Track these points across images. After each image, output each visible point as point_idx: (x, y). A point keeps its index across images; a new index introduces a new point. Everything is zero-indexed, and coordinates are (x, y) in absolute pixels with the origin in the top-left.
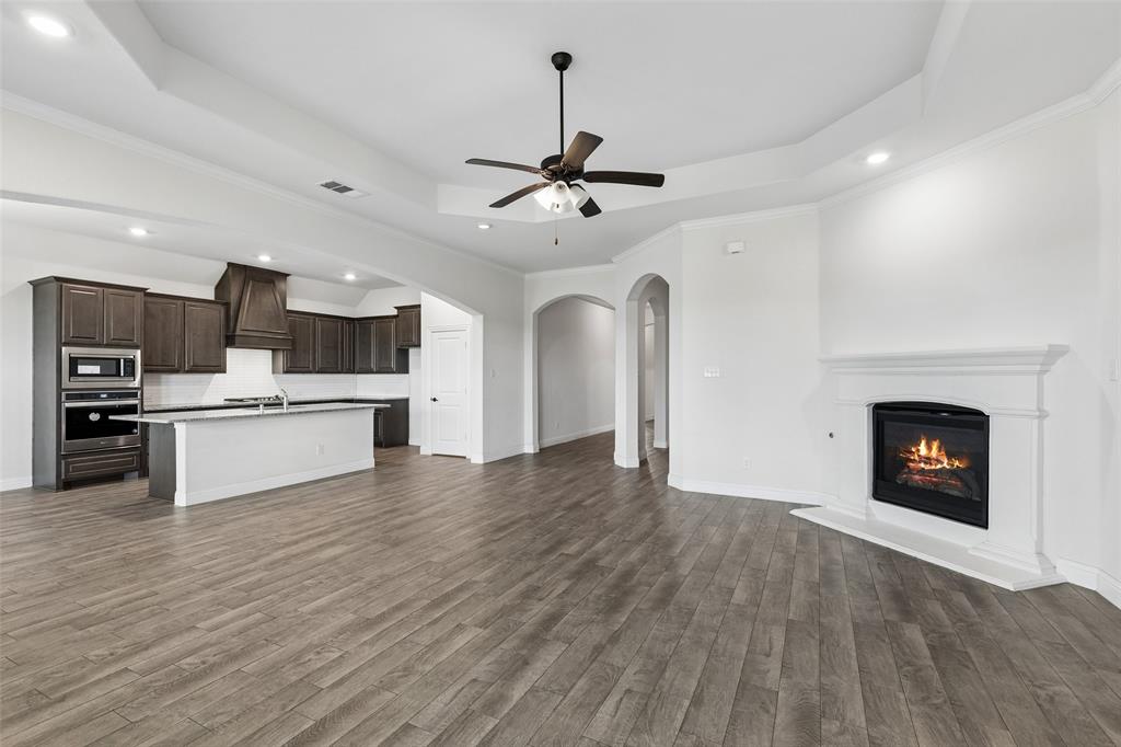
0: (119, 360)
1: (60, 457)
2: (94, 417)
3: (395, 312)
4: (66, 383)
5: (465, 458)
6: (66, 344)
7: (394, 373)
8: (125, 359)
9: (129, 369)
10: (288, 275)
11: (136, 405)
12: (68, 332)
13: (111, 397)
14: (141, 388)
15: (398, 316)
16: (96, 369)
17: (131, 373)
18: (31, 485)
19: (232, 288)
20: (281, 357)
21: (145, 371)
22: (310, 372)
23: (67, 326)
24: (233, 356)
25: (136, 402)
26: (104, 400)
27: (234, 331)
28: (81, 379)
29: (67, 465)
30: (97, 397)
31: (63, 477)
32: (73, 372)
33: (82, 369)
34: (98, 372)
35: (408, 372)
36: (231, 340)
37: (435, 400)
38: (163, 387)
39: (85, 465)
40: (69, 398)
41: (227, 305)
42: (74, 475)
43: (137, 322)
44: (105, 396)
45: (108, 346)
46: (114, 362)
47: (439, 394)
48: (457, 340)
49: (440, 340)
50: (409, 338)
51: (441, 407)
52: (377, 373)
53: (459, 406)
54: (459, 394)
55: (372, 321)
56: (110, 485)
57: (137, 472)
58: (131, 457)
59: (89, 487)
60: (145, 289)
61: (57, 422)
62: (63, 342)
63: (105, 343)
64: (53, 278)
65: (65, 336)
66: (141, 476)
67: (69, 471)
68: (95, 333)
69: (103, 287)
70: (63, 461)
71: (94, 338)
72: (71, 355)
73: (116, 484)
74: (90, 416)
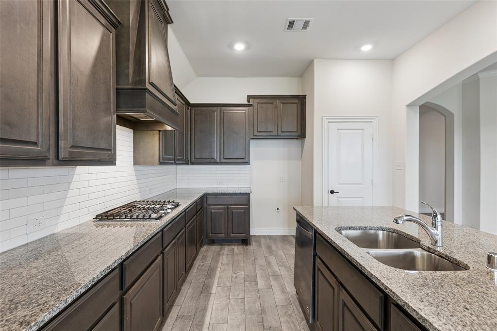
10: (171, 22)
15: (252, 104)
35: (248, 164)
41: (118, 27)
47: (338, 186)
48: (361, 131)
49: (339, 131)
50: (267, 129)
51: (340, 199)
52: (221, 163)
53: (363, 197)
54: (362, 186)
55: (215, 109)
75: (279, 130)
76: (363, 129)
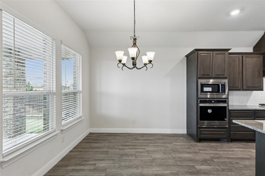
0: (218, 85)
1: (197, 127)
2: (210, 111)
4: (200, 96)
6: (200, 78)
8: (221, 84)
11: (226, 107)
12: (200, 73)
13: (216, 102)
14: (228, 98)
17: (224, 91)
18: (186, 133)
21: (229, 90)
23: (200, 70)
25: (226, 105)
26: (213, 103)
28: (205, 93)
30: (210, 102)
31: (199, 137)
32: (202, 91)
33: (206, 89)
34: (211, 90)
40: (201, 102)
41: (264, 54)
42: (203, 136)
43: (226, 66)
45: (215, 78)
56: (216, 144)
57: (226, 139)
58: (224, 132)
59: (208, 143)
60: (230, 49)
61: (197, 112)
62: (198, 77)
63: (213, 77)
64: (195, 50)
65: (199, 75)
66: (228, 142)
67: (200, 134)
68: (210, 72)
69: (213, 51)
70: (199, 130)
71: (209, 75)
72: (201, 83)
73: (218, 144)
74: (208, 110)
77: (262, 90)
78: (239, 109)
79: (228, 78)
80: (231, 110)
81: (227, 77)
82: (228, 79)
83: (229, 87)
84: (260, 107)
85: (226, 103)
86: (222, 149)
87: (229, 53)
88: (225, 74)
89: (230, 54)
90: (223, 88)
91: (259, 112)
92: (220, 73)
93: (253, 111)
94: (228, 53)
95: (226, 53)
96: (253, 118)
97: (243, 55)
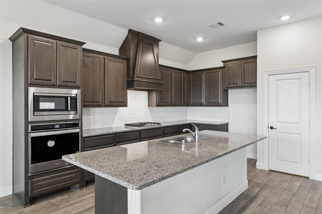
0: (67, 98)
1: (27, 178)
2: (51, 144)
3: (222, 65)
4: (32, 117)
5: (308, 178)
6: (32, 85)
7: (220, 106)
8: (71, 97)
9: (74, 105)
10: (160, 40)
11: (78, 133)
12: (32, 75)
13: (62, 127)
14: (81, 119)
15: (224, 67)
16: (51, 105)
17: (75, 108)
18: (11, 193)
19: (131, 49)
20: (154, 96)
21: (83, 105)
22: (169, 106)
23: (32, 70)
24: (131, 95)
25: (77, 130)
26: (58, 129)
27: (133, 77)
28: (41, 113)
29: (32, 184)
30: (52, 128)
31: (30, 195)
32: (36, 108)
33: (43, 105)
34: (53, 107)
35: (227, 106)
36: (130, 84)
37: (272, 128)
38: (92, 117)
39: (44, 182)
40: (34, 129)
41: (128, 59)
42: (37, 192)
43: (79, 68)
44: (57, 126)
45: (60, 87)
46: (64, 99)
47: (277, 123)
48: (298, 80)
49: (278, 81)
50: (234, 82)
51: (278, 134)
52: (206, 106)
53: (300, 134)
54: (300, 125)
55: (203, 72)
56: (62, 198)
57: (79, 184)
58: (75, 173)
59: (48, 201)
60: (84, 43)
61: (26, 149)
62: (29, 83)
63: (58, 84)
64: (21, 30)
65: (30, 79)
66: (81, 187)
67: (33, 189)
68: (51, 76)
69: (57, 40)
70: (29, 182)
71: (50, 80)
72: (35, 94)
73: (65, 196)
74: (48, 143)
75: (243, 82)
76: (300, 78)
77: (126, 106)
78: (97, 135)
79: (82, 88)
80: (86, 137)
81: (80, 86)
82: (82, 90)
83: (83, 102)
84: (125, 128)
85: (79, 127)
86: (67, 204)
87: (83, 48)
88: (76, 80)
89: (85, 50)
90: (73, 103)
91: (120, 135)
92: (69, 80)
93: (113, 135)
94: (81, 49)
95: (79, 47)
96: (113, 145)
97: (104, 56)
